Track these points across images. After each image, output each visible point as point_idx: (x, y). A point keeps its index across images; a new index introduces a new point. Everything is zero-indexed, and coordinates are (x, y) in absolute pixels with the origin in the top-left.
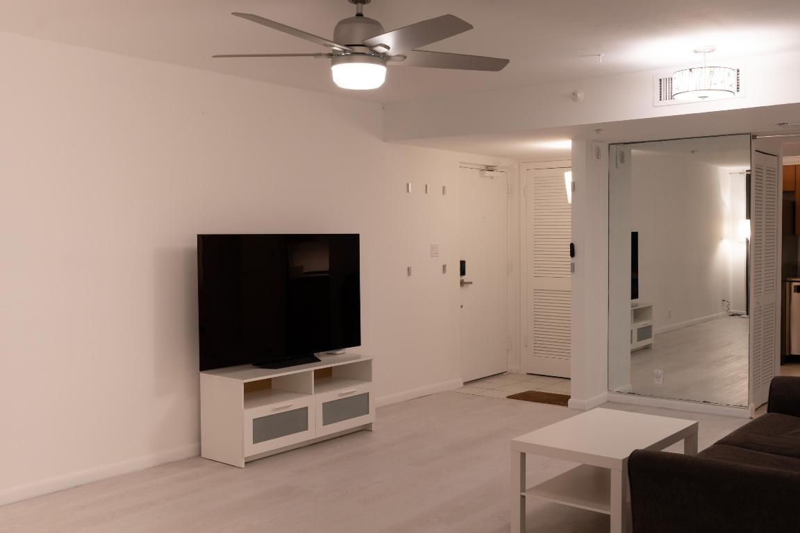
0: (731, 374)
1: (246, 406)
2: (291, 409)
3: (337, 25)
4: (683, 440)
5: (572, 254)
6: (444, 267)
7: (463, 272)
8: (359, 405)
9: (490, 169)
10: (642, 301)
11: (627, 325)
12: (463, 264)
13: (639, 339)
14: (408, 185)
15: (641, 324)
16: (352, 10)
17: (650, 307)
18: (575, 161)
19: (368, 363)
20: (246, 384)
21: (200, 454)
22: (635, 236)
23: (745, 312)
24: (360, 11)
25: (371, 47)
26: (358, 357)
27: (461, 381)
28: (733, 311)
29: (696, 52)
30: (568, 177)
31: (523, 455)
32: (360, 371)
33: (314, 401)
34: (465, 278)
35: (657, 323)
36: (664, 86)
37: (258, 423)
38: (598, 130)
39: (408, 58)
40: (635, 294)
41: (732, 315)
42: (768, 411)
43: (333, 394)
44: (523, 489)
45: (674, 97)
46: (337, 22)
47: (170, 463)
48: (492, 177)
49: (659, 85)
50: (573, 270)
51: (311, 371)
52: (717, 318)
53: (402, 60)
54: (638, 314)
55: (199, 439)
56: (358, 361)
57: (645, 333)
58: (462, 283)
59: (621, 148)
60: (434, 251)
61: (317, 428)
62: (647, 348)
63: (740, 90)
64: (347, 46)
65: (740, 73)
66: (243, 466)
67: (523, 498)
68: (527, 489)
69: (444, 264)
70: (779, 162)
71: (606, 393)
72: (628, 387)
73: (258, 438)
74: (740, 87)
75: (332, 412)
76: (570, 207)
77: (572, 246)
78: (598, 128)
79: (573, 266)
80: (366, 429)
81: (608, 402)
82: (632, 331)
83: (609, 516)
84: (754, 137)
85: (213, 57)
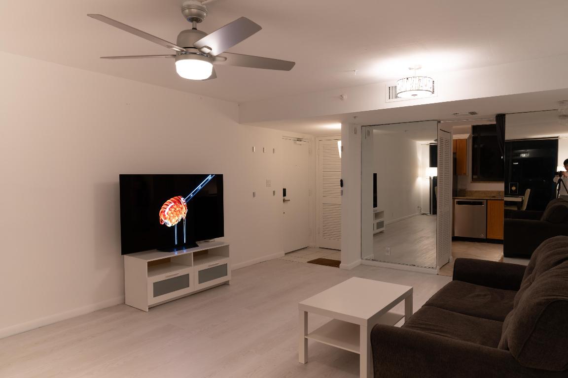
0: (425, 247)
1: (149, 276)
2: (179, 275)
3: (180, 34)
4: (404, 300)
5: (342, 185)
6: (274, 192)
7: (284, 195)
8: (222, 270)
9: (299, 140)
10: (379, 209)
11: (371, 222)
12: (284, 190)
13: (378, 228)
14: (253, 148)
15: (379, 220)
16: (189, 26)
17: (383, 212)
18: (343, 135)
19: (227, 247)
20: (149, 263)
21: (125, 303)
22: (375, 175)
23: (429, 213)
24: (194, 27)
25: (199, 49)
26: (223, 243)
27: (283, 253)
28: (422, 212)
29: (410, 69)
30: (340, 143)
31: (306, 313)
32: (223, 251)
33: (193, 271)
34: (286, 198)
35: (386, 219)
36: (392, 92)
37: (156, 285)
38: (355, 117)
39: (227, 59)
40: (375, 205)
41: (423, 214)
42: (453, 279)
43: (205, 265)
44: (306, 334)
45: (398, 95)
46: (179, 33)
47: (105, 308)
48: (300, 145)
49: (388, 90)
50: (342, 194)
51: (191, 253)
52: (416, 215)
53: (224, 61)
54: (377, 215)
55: (124, 294)
56: (222, 245)
57: (380, 225)
58: (284, 201)
59: (368, 128)
60: (268, 183)
61: (195, 285)
62: (381, 232)
63: (434, 92)
64: (185, 48)
65: (434, 83)
66: (147, 310)
67: (306, 340)
68: (308, 333)
69: (274, 190)
70: (451, 137)
71: (360, 260)
72: (372, 256)
73: (156, 294)
74: (434, 91)
75: (204, 276)
76: (340, 160)
77: (342, 181)
78: (355, 116)
79: (342, 191)
80: (226, 284)
81: (361, 265)
82: (374, 224)
83: (359, 355)
84: (439, 122)
85: (101, 58)
